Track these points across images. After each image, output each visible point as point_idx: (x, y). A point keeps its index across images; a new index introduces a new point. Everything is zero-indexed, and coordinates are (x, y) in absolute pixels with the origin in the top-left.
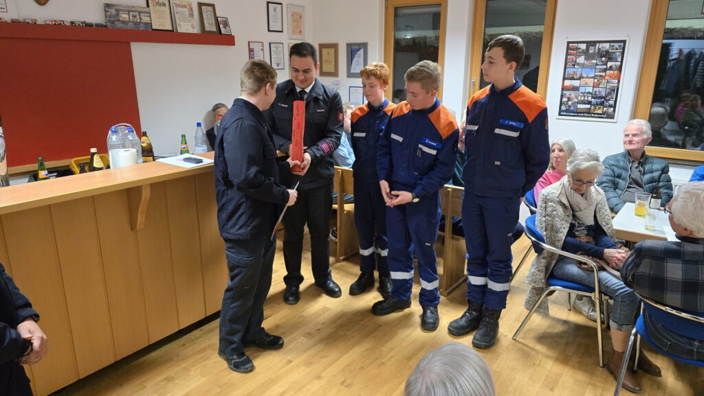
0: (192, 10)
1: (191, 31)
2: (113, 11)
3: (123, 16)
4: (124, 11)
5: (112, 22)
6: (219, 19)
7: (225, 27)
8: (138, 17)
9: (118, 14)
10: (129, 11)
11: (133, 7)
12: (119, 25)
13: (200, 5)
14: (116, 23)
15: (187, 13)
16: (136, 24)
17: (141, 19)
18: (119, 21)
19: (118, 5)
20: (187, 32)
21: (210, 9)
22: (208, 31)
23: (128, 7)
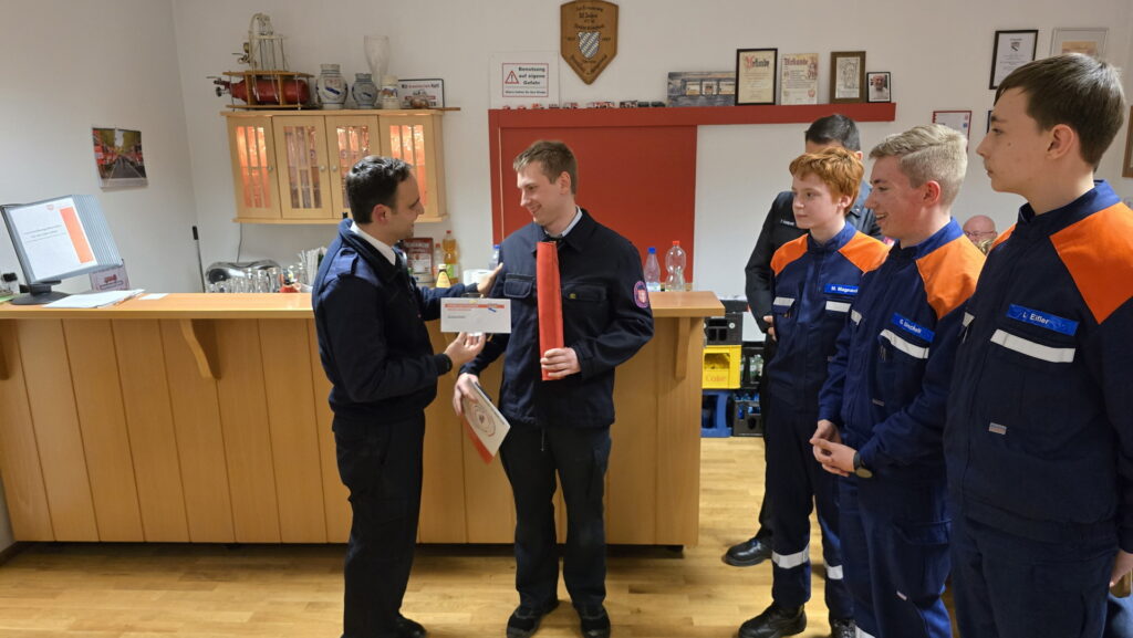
0: (816, 67)
1: (806, 101)
2: (678, 83)
3: (692, 88)
4: (695, 80)
5: (675, 99)
6: (871, 76)
7: (879, 90)
8: (715, 87)
9: (684, 87)
10: (702, 80)
11: (709, 73)
12: (684, 102)
13: (835, 56)
14: (680, 99)
15: (806, 73)
16: (710, 98)
17: (719, 89)
18: (685, 95)
19: (685, 73)
20: (799, 103)
21: (856, 60)
22: (840, 100)
23: (702, 73)
